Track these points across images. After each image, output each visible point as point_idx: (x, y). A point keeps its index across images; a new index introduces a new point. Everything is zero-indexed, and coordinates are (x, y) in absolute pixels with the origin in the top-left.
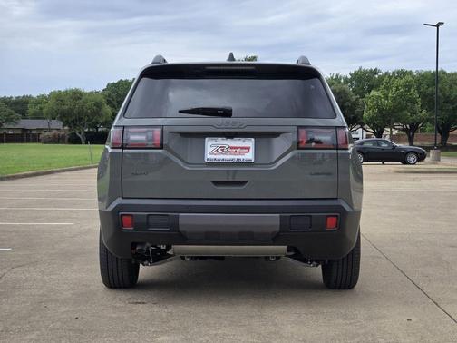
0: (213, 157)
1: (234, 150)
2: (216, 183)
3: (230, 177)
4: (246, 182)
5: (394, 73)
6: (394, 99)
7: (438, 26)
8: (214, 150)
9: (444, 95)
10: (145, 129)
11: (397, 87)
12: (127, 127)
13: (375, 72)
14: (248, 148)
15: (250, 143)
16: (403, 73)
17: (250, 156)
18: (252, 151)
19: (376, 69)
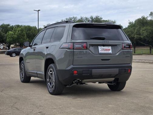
0: (101, 52)
1: (106, 50)
2: (102, 60)
3: (105, 58)
4: (110, 59)
5: (15, 26)
6: (17, 35)
7: (38, 11)
8: (101, 50)
9: (33, 34)
10: (81, 44)
11: (18, 31)
12: (75, 42)
13: (9, 25)
14: (110, 49)
15: (110, 48)
16: (18, 26)
17: (110, 52)
18: (111, 50)
19: (9, 24)
